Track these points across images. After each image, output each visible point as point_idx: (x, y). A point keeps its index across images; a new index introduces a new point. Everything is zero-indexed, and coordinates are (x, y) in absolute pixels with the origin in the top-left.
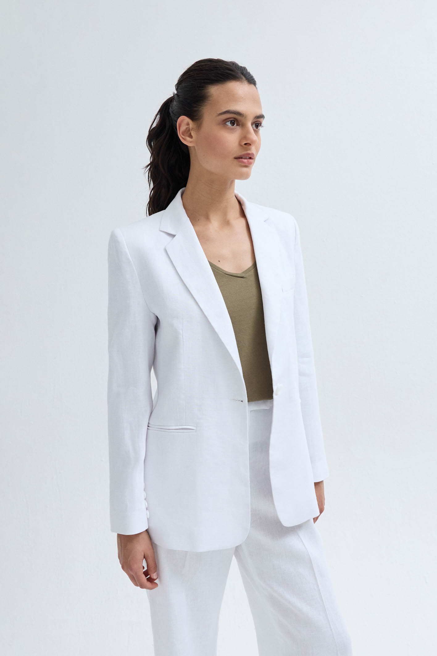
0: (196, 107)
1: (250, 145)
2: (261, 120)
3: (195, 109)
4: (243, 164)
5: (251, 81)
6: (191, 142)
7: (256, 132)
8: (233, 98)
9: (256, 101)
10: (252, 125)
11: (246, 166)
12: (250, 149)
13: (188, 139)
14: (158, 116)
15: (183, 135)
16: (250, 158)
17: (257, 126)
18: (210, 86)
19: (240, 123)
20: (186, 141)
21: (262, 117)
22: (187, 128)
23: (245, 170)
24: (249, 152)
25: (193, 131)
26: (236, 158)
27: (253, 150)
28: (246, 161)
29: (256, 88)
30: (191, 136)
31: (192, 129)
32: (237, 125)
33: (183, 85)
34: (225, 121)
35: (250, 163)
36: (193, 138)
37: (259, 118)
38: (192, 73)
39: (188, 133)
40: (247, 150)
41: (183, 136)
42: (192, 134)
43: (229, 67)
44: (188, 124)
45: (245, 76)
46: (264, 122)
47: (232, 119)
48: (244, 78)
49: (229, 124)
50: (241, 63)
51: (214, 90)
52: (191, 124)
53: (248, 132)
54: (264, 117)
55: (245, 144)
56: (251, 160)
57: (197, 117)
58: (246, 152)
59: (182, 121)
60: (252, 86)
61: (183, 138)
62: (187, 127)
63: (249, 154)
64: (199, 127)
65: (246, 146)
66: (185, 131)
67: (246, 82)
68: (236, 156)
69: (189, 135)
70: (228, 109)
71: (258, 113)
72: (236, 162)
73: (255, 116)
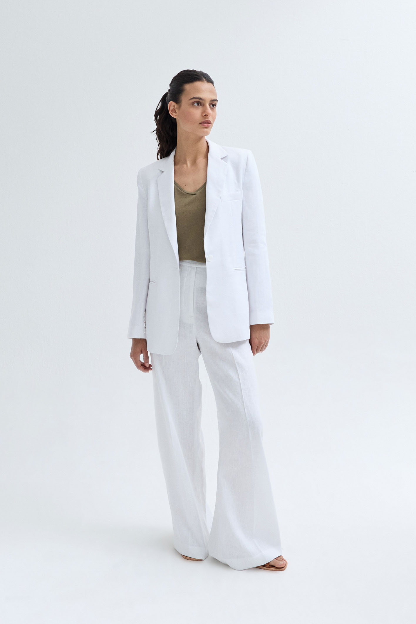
0: (178, 96)
1: (208, 116)
2: (216, 102)
3: (178, 97)
4: (204, 126)
5: (210, 81)
6: (176, 116)
7: (212, 109)
8: (198, 90)
9: (213, 92)
10: (210, 105)
11: (206, 128)
13: (174, 114)
14: (161, 103)
15: (172, 112)
16: (209, 123)
17: (213, 105)
18: (186, 84)
19: (202, 104)
20: (173, 115)
21: (216, 100)
22: (174, 108)
23: (206, 129)
24: (207, 119)
26: (200, 123)
27: (210, 119)
28: (206, 124)
29: (214, 85)
30: (176, 112)
31: (176, 108)
32: (201, 105)
33: (173, 85)
34: (193, 103)
35: (209, 126)
37: (214, 101)
39: (174, 111)
40: (206, 118)
41: (172, 113)
43: (197, 74)
44: (174, 106)
45: (205, 78)
46: (218, 104)
47: (197, 102)
48: (204, 79)
49: (196, 105)
50: (205, 71)
51: (188, 87)
52: (176, 106)
53: (206, 109)
54: (218, 101)
55: (205, 115)
56: (209, 124)
57: (179, 102)
58: (205, 120)
59: (171, 104)
60: (211, 84)
63: (207, 121)
64: (180, 107)
65: (205, 116)
66: (173, 110)
67: (206, 82)
68: (200, 122)
69: (174, 112)
70: (194, 97)
71: (213, 98)
72: (200, 125)
73: (211, 100)
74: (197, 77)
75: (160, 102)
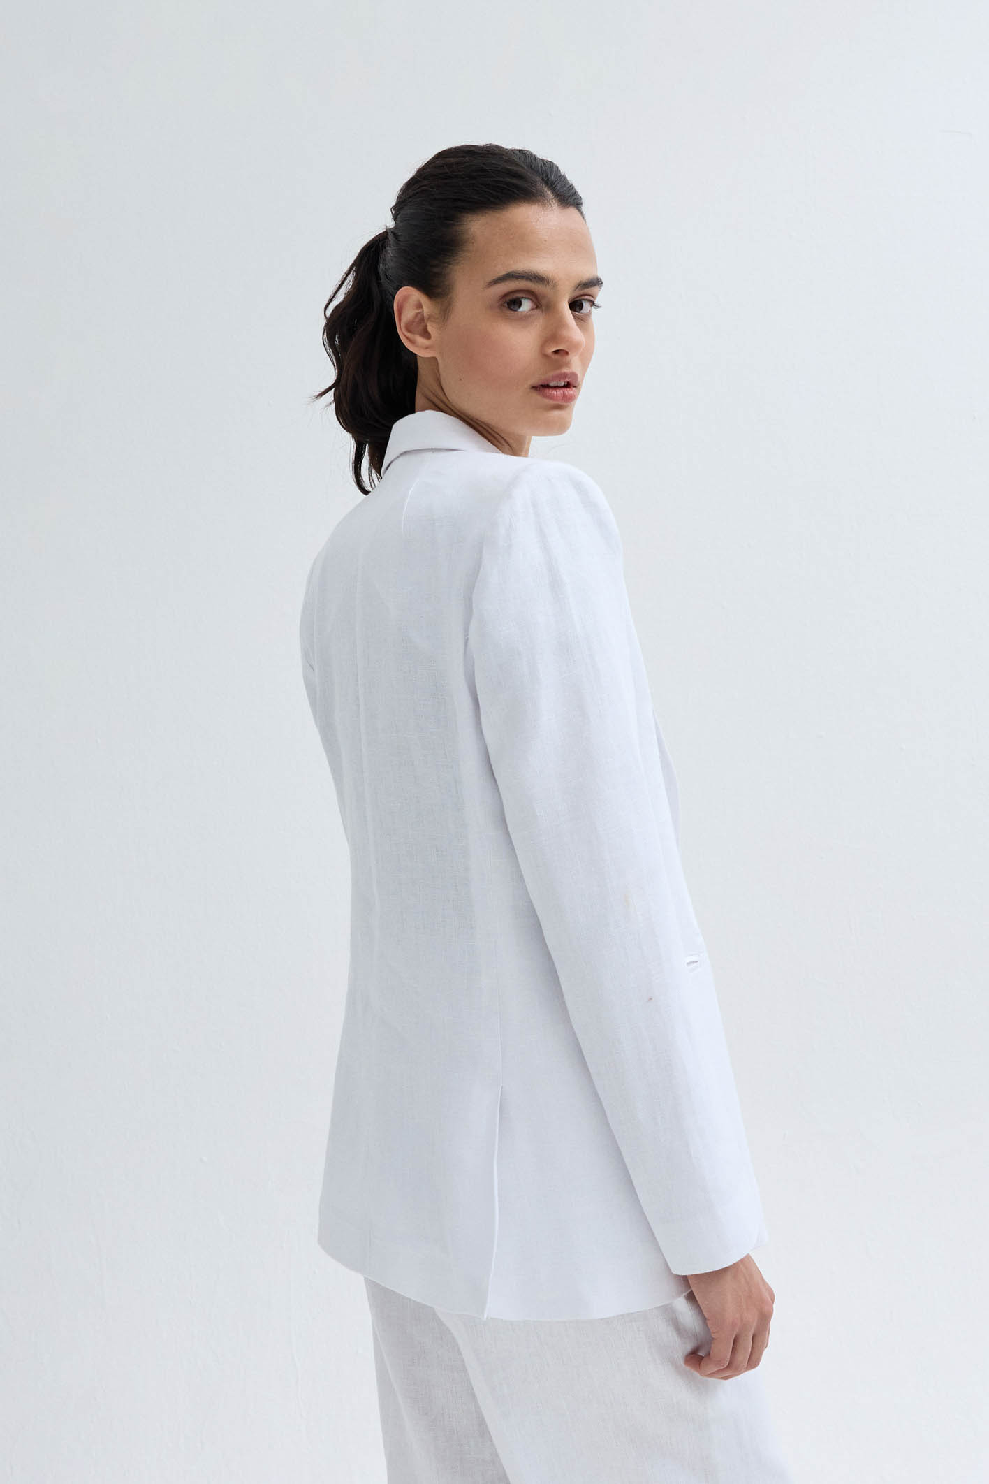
0: (437, 266)
1: (567, 353)
2: (594, 290)
3: (435, 270)
4: (552, 402)
5: (568, 198)
6: (427, 348)
7: (582, 321)
8: (522, 241)
9: (580, 246)
11: (559, 407)
12: (567, 364)
13: (420, 340)
14: (351, 278)
15: (409, 331)
16: (568, 386)
18: (469, 215)
19: (544, 302)
20: (416, 345)
22: (417, 314)
23: (556, 413)
24: (565, 370)
25: (431, 321)
26: (535, 388)
27: (574, 364)
28: (559, 392)
29: (582, 213)
30: (426, 334)
31: (430, 316)
32: (539, 308)
33: (408, 210)
35: (570, 399)
36: (432, 338)
37: (588, 288)
38: (425, 182)
39: (420, 326)
40: (560, 367)
41: (409, 335)
42: (430, 329)
44: (419, 306)
45: (552, 186)
46: (601, 296)
47: (522, 294)
48: (549, 193)
50: (542, 151)
51: (478, 227)
52: (428, 306)
53: (561, 324)
54: (602, 283)
55: (556, 352)
56: (570, 391)
57: (440, 290)
58: (558, 372)
59: (406, 298)
60: (572, 211)
61: (407, 338)
62: (417, 311)
63: (565, 375)
64: (445, 312)
65: (556, 357)
66: (413, 322)
67: (554, 204)
68: (535, 380)
69: (421, 328)
70: (510, 270)
71: (586, 274)
72: (536, 398)
73: (578, 282)
74: (514, 181)
75: (348, 274)
